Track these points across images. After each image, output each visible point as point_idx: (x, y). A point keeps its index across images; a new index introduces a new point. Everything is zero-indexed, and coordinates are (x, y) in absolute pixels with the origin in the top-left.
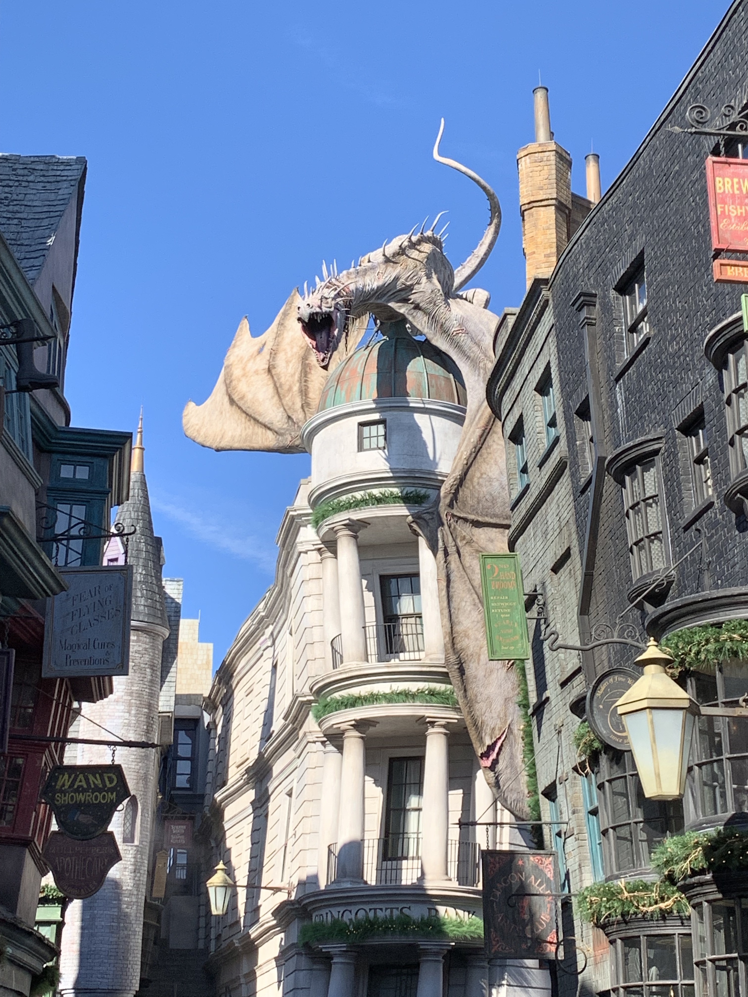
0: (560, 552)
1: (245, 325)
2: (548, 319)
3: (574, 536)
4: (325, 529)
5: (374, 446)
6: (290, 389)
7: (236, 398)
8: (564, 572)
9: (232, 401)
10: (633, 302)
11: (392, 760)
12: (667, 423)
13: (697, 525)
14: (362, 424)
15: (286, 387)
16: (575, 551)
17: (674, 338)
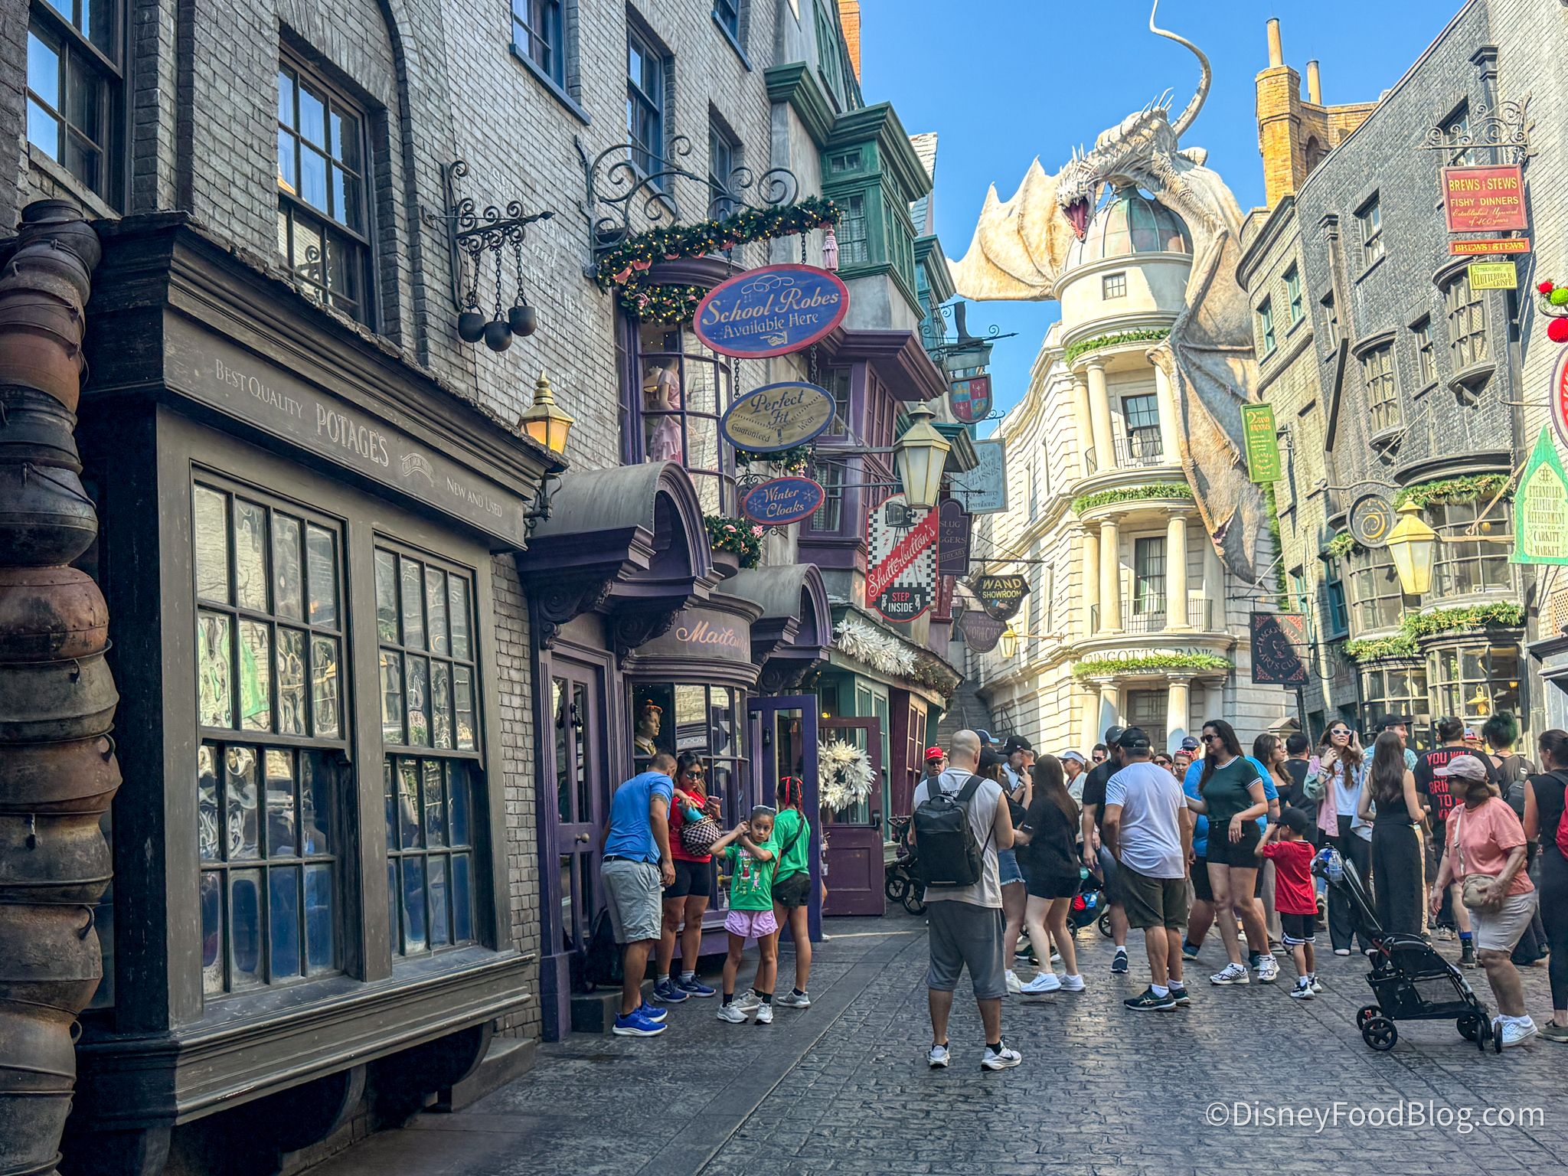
0: (1306, 403)
1: (992, 191)
2: (1295, 226)
3: (1319, 392)
4: (1077, 364)
5: (1116, 294)
6: (1038, 248)
7: (991, 256)
8: (1309, 417)
9: (988, 259)
10: (1369, 225)
11: (1138, 541)
12: (1400, 321)
13: (1425, 397)
14: (1105, 278)
15: (1034, 245)
16: (1320, 402)
17: (1405, 260)
